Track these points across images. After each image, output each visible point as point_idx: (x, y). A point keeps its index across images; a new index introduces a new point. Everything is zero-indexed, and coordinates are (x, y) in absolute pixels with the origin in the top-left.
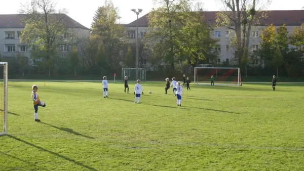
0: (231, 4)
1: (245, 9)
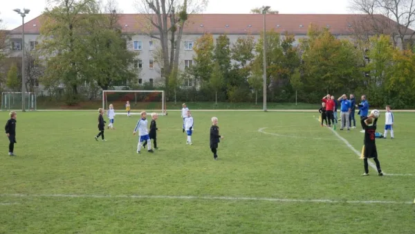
0: (155, 4)
1: (173, 11)
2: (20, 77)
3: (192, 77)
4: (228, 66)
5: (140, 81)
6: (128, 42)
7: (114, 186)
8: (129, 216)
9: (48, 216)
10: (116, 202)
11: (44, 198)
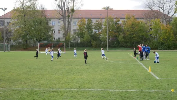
0: (61, 6)
1: (68, 9)
2: (3, 37)
3: (77, 37)
4: (92, 32)
5: (54, 38)
6: (49, 22)
7: (43, 84)
8: (50, 98)
9: (15, 98)
10: (44, 92)
11: (13, 90)
